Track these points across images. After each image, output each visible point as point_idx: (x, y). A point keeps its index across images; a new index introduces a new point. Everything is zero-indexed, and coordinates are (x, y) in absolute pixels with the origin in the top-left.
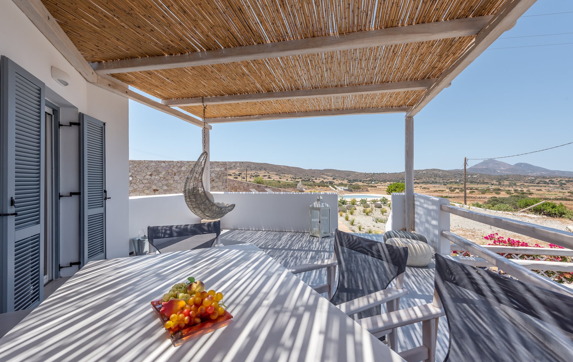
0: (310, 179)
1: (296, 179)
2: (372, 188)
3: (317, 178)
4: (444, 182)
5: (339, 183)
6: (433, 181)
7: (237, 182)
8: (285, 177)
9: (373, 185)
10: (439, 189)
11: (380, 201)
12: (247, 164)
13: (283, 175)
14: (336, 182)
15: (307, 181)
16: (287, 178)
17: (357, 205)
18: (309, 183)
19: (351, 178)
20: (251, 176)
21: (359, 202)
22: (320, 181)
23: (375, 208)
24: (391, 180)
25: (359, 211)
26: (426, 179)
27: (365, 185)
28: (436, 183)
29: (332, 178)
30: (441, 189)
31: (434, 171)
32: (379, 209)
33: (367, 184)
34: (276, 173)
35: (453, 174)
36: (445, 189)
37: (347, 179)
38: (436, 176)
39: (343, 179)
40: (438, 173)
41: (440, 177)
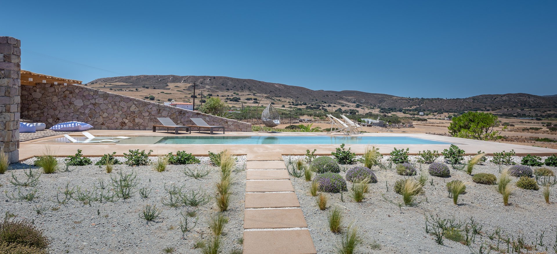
0: (320, 106)
1: (297, 105)
2: (419, 122)
3: (331, 105)
4: (537, 115)
5: (366, 113)
6: (520, 113)
7: (136, 103)
8: (280, 102)
9: (421, 117)
10: (532, 127)
11: (443, 154)
12: (221, 80)
13: (277, 98)
14: (361, 111)
15: (314, 108)
16: (284, 103)
17: (382, 167)
18: (317, 113)
19: (385, 105)
20: (227, 99)
21: (386, 158)
22: (336, 109)
23: (430, 178)
24: (451, 109)
25: (384, 185)
26: (508, 110)
27: (408, 118)
28: (524, 116)
29: (355, 105)
30: (534, 127)
31: (521, 97)
32: (442, 182)
33: (412, 116)
34: (266, 95)
35: (552, 102)
36: (540, 127)
37: (379, 107)
38: (524, 104)
39: (372, 107)
40: (528, 100)
41: (530, 106)
